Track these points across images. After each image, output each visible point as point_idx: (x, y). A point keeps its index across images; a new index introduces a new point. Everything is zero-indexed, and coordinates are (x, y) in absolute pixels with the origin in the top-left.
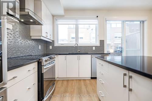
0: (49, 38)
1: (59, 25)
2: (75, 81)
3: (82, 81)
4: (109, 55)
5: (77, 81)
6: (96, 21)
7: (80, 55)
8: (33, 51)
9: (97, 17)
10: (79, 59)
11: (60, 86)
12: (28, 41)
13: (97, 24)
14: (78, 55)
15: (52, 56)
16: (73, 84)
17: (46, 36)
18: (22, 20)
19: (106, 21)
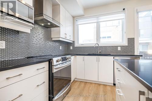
0: (69, 39)
1: (79, 25)
2: (94, 85)
3: (102, 86)
4: (140, 57)
5: (96, 85)
6: (122, 16)
7: (99, 57)
8: (54, 52)
9: (124, 9)
10: (98, 61)
11: (76, 87)
12: (49, 42)
13: (124, 19)
14: (97, 56)
15: (67, 57)
16: (90, 88)
17: (65, 37)
18: (43, 25)
19: (138, 13)
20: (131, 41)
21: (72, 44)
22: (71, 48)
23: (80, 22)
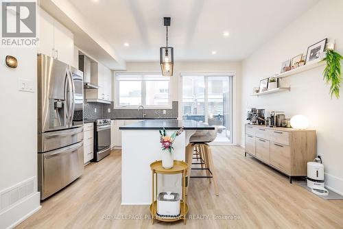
0: (107, 100)
1: (120, 82)
15: (107, 120)
17: (103, 98)
20: (175, 104)
21: (111, 105)
22: (109, 110)
23: (120, 77)
